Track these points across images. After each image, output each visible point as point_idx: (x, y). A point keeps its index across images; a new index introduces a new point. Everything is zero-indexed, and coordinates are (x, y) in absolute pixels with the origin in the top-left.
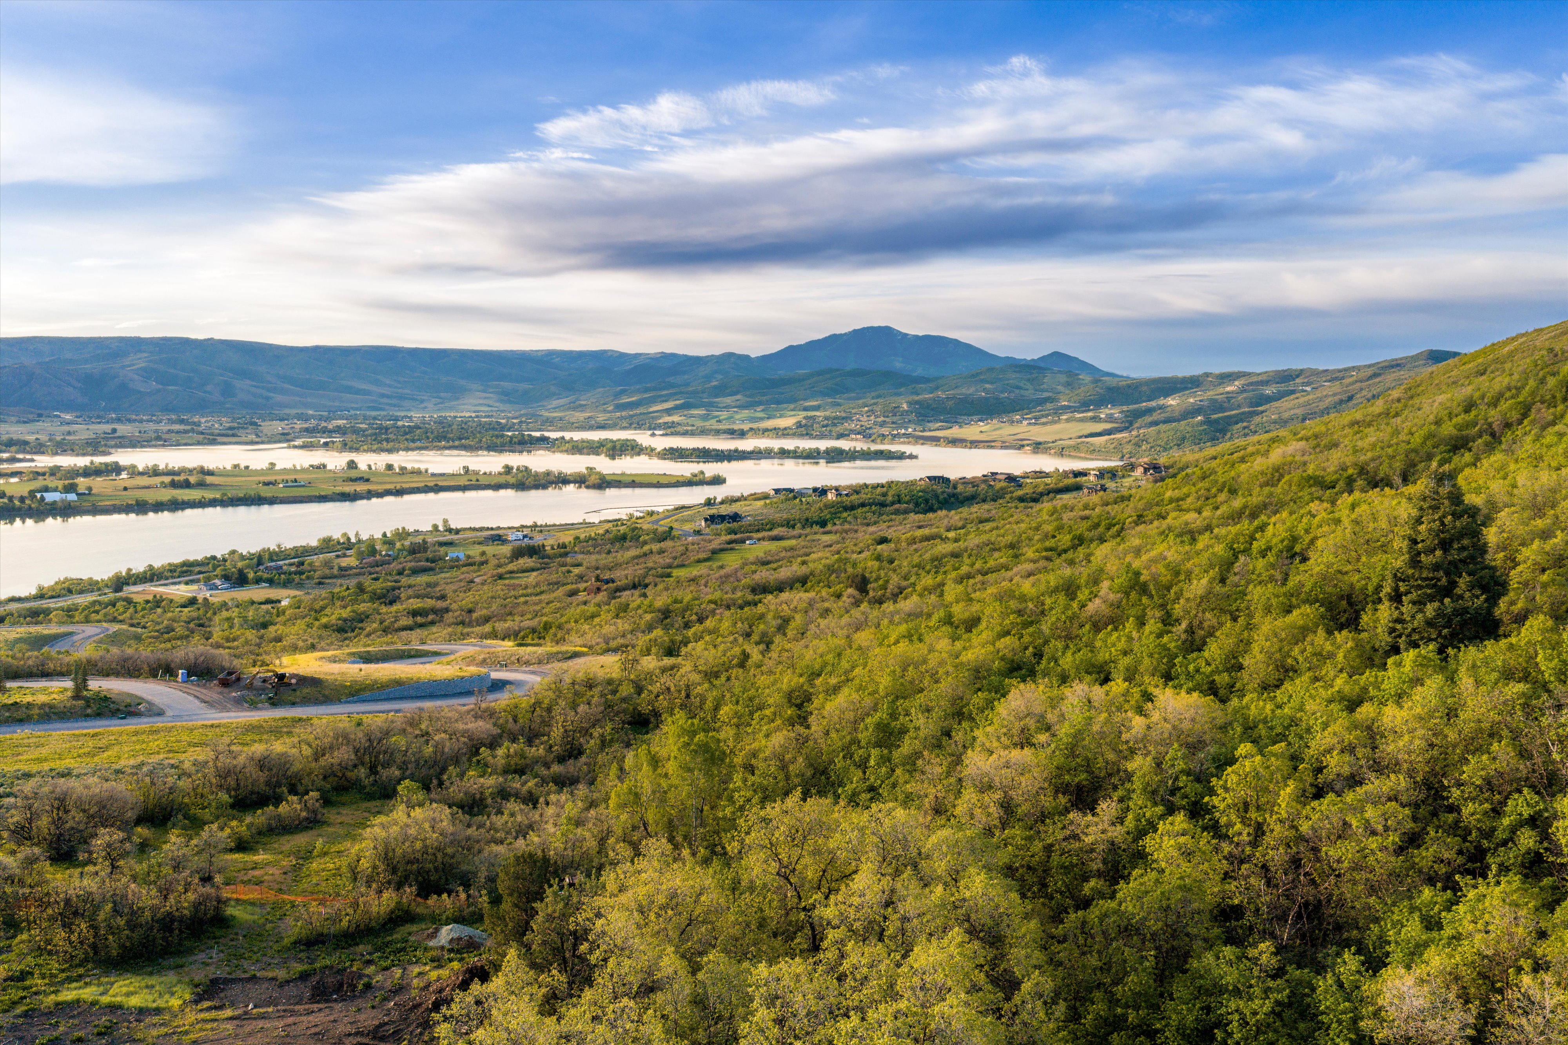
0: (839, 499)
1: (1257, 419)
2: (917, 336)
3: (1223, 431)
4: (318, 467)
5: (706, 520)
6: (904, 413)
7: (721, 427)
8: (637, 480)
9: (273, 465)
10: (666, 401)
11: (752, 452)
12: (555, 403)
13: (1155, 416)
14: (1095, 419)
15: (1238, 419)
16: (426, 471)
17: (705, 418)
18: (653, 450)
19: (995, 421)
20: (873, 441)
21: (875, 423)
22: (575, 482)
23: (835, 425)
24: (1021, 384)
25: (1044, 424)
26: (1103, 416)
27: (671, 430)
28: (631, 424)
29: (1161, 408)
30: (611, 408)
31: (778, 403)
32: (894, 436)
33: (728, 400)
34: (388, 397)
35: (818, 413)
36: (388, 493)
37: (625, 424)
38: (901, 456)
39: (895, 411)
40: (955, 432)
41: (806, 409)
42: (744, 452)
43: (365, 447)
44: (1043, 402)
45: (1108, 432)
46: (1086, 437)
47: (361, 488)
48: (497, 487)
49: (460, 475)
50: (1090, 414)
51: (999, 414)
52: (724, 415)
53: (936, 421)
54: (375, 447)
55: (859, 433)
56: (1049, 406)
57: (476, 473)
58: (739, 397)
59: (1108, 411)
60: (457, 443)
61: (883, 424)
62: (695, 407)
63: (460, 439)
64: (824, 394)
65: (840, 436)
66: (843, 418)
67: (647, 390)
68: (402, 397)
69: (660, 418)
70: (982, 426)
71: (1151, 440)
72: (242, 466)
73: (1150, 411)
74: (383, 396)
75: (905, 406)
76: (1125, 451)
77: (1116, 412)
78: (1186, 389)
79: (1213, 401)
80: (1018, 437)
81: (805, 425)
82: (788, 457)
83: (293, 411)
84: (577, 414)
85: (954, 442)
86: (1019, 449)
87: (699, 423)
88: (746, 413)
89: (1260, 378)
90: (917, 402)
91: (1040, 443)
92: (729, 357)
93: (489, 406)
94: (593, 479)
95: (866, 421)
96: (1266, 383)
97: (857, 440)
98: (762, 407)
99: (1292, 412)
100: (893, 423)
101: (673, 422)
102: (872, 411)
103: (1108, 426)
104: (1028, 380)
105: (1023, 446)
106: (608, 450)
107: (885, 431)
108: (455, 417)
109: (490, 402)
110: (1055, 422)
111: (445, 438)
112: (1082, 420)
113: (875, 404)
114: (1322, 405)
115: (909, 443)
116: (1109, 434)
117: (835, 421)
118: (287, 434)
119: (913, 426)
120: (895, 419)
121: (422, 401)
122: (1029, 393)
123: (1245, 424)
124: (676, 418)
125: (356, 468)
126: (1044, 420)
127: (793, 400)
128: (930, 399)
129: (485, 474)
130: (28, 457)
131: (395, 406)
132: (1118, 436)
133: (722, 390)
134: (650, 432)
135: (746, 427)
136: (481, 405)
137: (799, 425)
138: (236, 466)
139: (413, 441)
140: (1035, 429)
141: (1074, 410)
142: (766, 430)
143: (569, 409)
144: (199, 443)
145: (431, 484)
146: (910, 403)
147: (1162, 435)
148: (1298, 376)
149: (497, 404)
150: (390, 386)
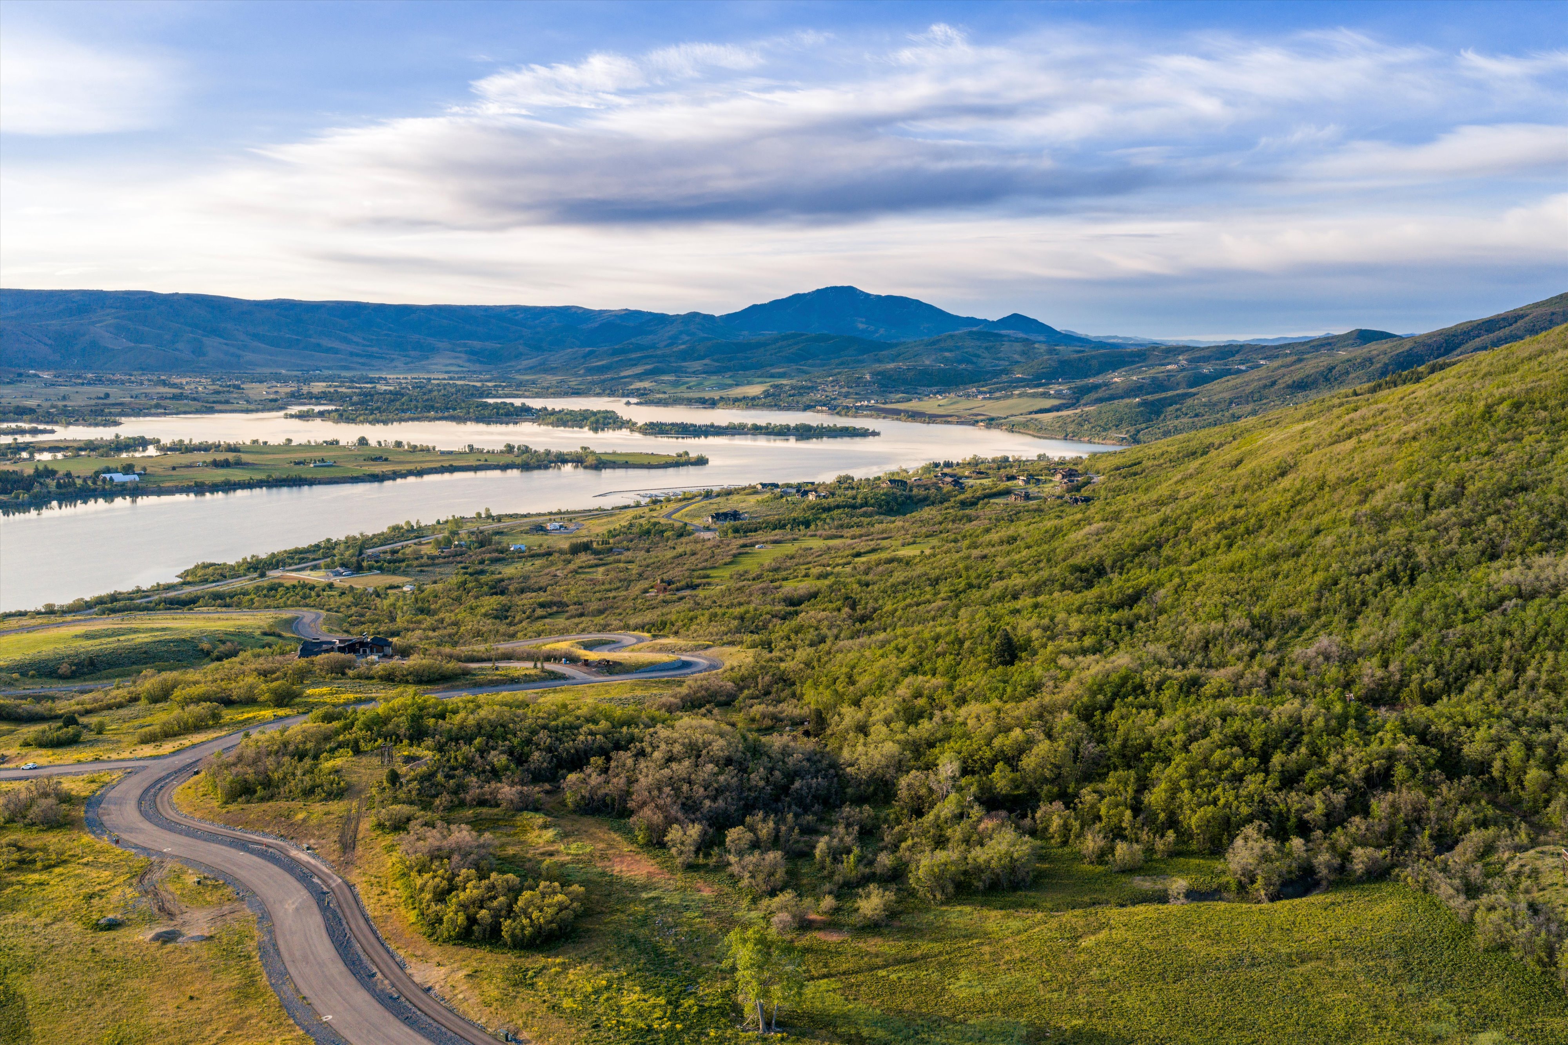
0: (818, 501)
1: (1189, 402)
2: (879, 297)
3: (1158, 413)
4: (332, 443)
5: (713, 517)
6: (866, 384)
7: (692, 395)
8: (631, 460)
9: (289, 441)
10: (635, 365)
11: (727, 428)
12: (525, 363)
13: (1100, 393)
14: (1045, 395)
15: (1172, 401)
16: (434, 448)
17: (676, 384)
18: (635, 424)
19: (952, 395)
20: (838, 413)
21: (840, 394)
22: (572, 461)
23: (801, 394)
24: (979, 352)
25: (998, 399)
26: (1052, 392)
27: (646, 398)
28: (604, 390)
29: (1106, 385)
30: (581, 372)
31: (745, 368)
32: (857, 408)
33: (697, 365)
34: (358, 355)
35: (784, 382)
36: (410, 473)
37: (598, 390)
38: (864, 433)
39: (858, 381)
40: (914, 405)
41: (772, 376)
42: (719, 427)
43: (361, 418)
44: (997, 374)
45: (1057, 409)
46: (1036, 412)
47: (386, 468)
48: (504, 467)
49: (465, 453)
50: (1041, 390)
51: (957, 385)
52: (693, 381)
53: (897, 392)
54: (371, 418)
55: (824, 405)
56: (1004, 378)
57: (481, 451)
58: (706, 361)
59: (1057, 387)
60: (446, 414)
61: (846, 395)
62: (664, 372)
63: (448, 409)
64: (790, 360)
65: (807, 408)
66: (809, 388)
67: (615, 353)
68: (371, 356)
69: (631, 383)
70: (940, 400)
71: (1092, 420)
72: (261, 441)
73: (1096, 387)
74: (352, 354)
75: (868, 377)
76: (1069, 430)
77: (1064, 389)
78: (1133, 363)
79: (1154, 379)
80: (974, 411)
81: (773, 395)
82: (761, 434)
83: (267, 371)
84: (549, 377)
85: (915, 416)
86: (973, 425)
87: (670, 390)
88: (714, 379)
89: (1202, 353)
90: (879, 373)
91: (993, 419)
92: (693, 316)
93: (459, 366)
94: (590, 460)
95: (832, 391)
96: (1206, 359)
97: (822, 411)
98: (730, 374)
99: (1221, 395)
100: (857, 394)
101: (645, 389)
102: (836, 382)
103: (1056, 402)
104: (986, 348)
105: (977, 422)
106: (592, 423)
107: (848, 402)
108: (429, 379)
109: (460, 362)
110: (1006, 397)
111: (432, 408)
112: (1034, 396)
113: (839, 373)
114: (1248, 389)
115: (871, 416)
116: (1058, 410)
117: (801, 391)
118: (276, 400)
119: (875, 397)
120: (858, 390)
121: (393, 360)
122: (986, 362)
123: (1178, 406)
124: (646, 384)
125: (367, 444)
126: (998, 394)
127: (758, 366)
128: (892, 369)
129: (488, 452)
130: (49, 427)
131: (363, 364)
132: (1064, 413)
133: (688, 355)
134: (625, 400)
135: (716, 395)
136: (451, 365)
137: (767, 394)
138: (255, 442)
139: (404, 411)
140: (989, 404)
141: (1028, 383)
142: (736, 400)
143: (539, 372)
144: (197, 412)
145: (446, 464)
146: (873, 374)
147: (1103, 415)
148: (1237, 352)
149: (467, 364)
150: (357, 344)
